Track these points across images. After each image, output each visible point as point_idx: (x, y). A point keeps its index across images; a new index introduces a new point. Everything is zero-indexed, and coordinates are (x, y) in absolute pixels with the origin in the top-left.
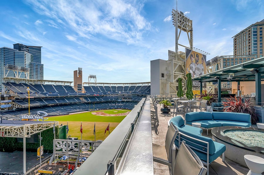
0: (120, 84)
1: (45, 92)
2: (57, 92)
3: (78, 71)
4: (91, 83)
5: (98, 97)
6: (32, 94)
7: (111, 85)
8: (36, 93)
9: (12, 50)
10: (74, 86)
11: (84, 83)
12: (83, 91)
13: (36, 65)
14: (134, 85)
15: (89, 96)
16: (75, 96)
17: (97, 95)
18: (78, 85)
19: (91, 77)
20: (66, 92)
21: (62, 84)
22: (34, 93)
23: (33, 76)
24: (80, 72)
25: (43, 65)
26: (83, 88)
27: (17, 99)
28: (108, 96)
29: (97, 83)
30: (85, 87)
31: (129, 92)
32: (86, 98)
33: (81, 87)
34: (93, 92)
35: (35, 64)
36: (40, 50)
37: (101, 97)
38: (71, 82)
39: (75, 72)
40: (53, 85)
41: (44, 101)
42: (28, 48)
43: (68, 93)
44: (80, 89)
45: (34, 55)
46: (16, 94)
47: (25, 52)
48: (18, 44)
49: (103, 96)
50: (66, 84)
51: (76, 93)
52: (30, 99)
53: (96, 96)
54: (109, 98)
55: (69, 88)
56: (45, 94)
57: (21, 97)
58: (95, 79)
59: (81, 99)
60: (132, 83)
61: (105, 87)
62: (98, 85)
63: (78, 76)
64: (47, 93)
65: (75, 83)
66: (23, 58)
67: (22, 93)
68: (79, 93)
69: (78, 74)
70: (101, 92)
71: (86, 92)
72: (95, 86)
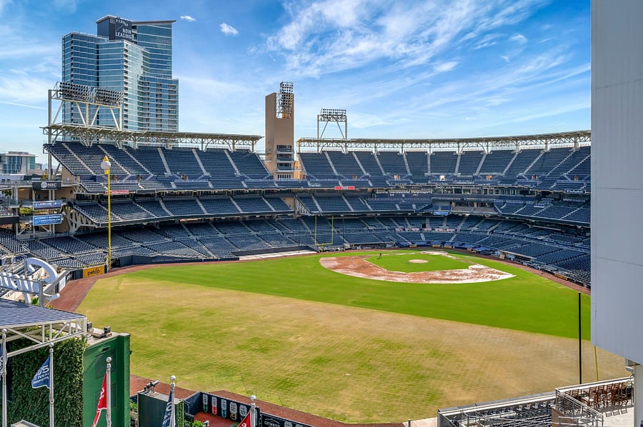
0: (444, 141)
1: (168, 173)
2: (206, 174)
3: (279, 97)
4: (327, 142)
5: (352, 196)
6: (123, 181)
7: (408, 148)
8: (138, 177)
9: (92, 39)
10: (267, 154)
11: (300, 141)
12: (298, 173)
13: (158, 85)
14: (505, 147)
15: (319, 191)
16: (268, 192)
17: (346, 188)
18: (280, 147)
19: (328, 116)
20: (238, 173)
21: (226, 146)
22: (132, 178)
23: (147, 120)
24: (288, 100)
25: (177, 82)
26: (296, 158)
27: (80, 197)
28: (392, 192)
29: (349, 138)
30: (303, 156)
31: (484, 177)
32: (306, 198)
33: (289, 157)
34: (335, 177)
35: (153, 80)
36: (169, 33)
37: (365, 197)
38: (255, 139)
39: (270, 100)
40: (197, 150)
41: (162, 204)
42: (134, 28)
43: (243, 178)
44: (287, 165)
45: (151, 51)
46: (78, 182)
47: (125, 42)
48: (108, 18)
49: (373, 192)
50: (240, 145)
51: (272, 177)
52: (113, 197)
53: (344, 192)
54: (396, 202)
55: (248, 160)
56: (167, 182)
57: (91, 189)
59: (289, 201)
60: (497, 140)
61: (382, 155)
62: (353, 148)
63: (280, 116)
64: (172, 179)
65: (269, 142)
66: (119, 56)
67: (94, 178)
68: (282, 180)
69: (279, 109)
70: (366, 177)
71: (309, 178)
72: (344, 151)
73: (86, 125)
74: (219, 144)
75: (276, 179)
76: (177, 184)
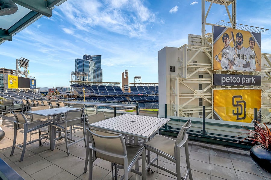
1: (99, 91)
2: (107, 91)
3: (125, 73)
4: (136, 84)
5: (142, 97)
6: (88, 93)
8: (91, 92)
9: (82, 60)
10: (122, 87)
11: (130, 84)
12: (130, 91)
13: (97, 71)
15: (134, 95)
16: (122, 96)
18: (125, 85)
19: (137, 78)
20: (115, 91)
21: (112, 85)
23: (95, 79)
24: (127, 74)
25: (102, 70)
26: (129, 88)
27: (78, 97)
28: (152, 96)
29: (142, 83)
30: (131, 87)
32: (131, 97)
33: (127, 87)
34: (138, 92)
35: (97, 69)
36: (100, 58)
37: (145, 97)
38: (119, 83)
39: (123, 74)
40: (106, 86)
41: (97, 99)
42: (92, 57)
43: (116, 92)
44: (127, 89)
45: (96, 62)
46: (77, 94)
47: (90, 61)
48: (86, 55)
49: (147, 95)
50: (116, 85)
51: (123, 92)
52: (85, 97)
53: (140, 96)
54: (153, 98)
55: (118, 88)
56: (98, 94)
57: (80, 95)
58: (140, 80)
59: (127, 98)
61: (150, 87)
62: (143, 85)
63: (125, 78)
64: (100, 93)
65: (123, 84)
66: (88, 65)
67: (81, 93)
68: (126, 93)
69: (125, 76)
70: (146, 92)
71: (132, 92)
72: (141, 86)
73: (79, 81)
74: (111, 85)
75: (124, 92)
76: (101, 94)
